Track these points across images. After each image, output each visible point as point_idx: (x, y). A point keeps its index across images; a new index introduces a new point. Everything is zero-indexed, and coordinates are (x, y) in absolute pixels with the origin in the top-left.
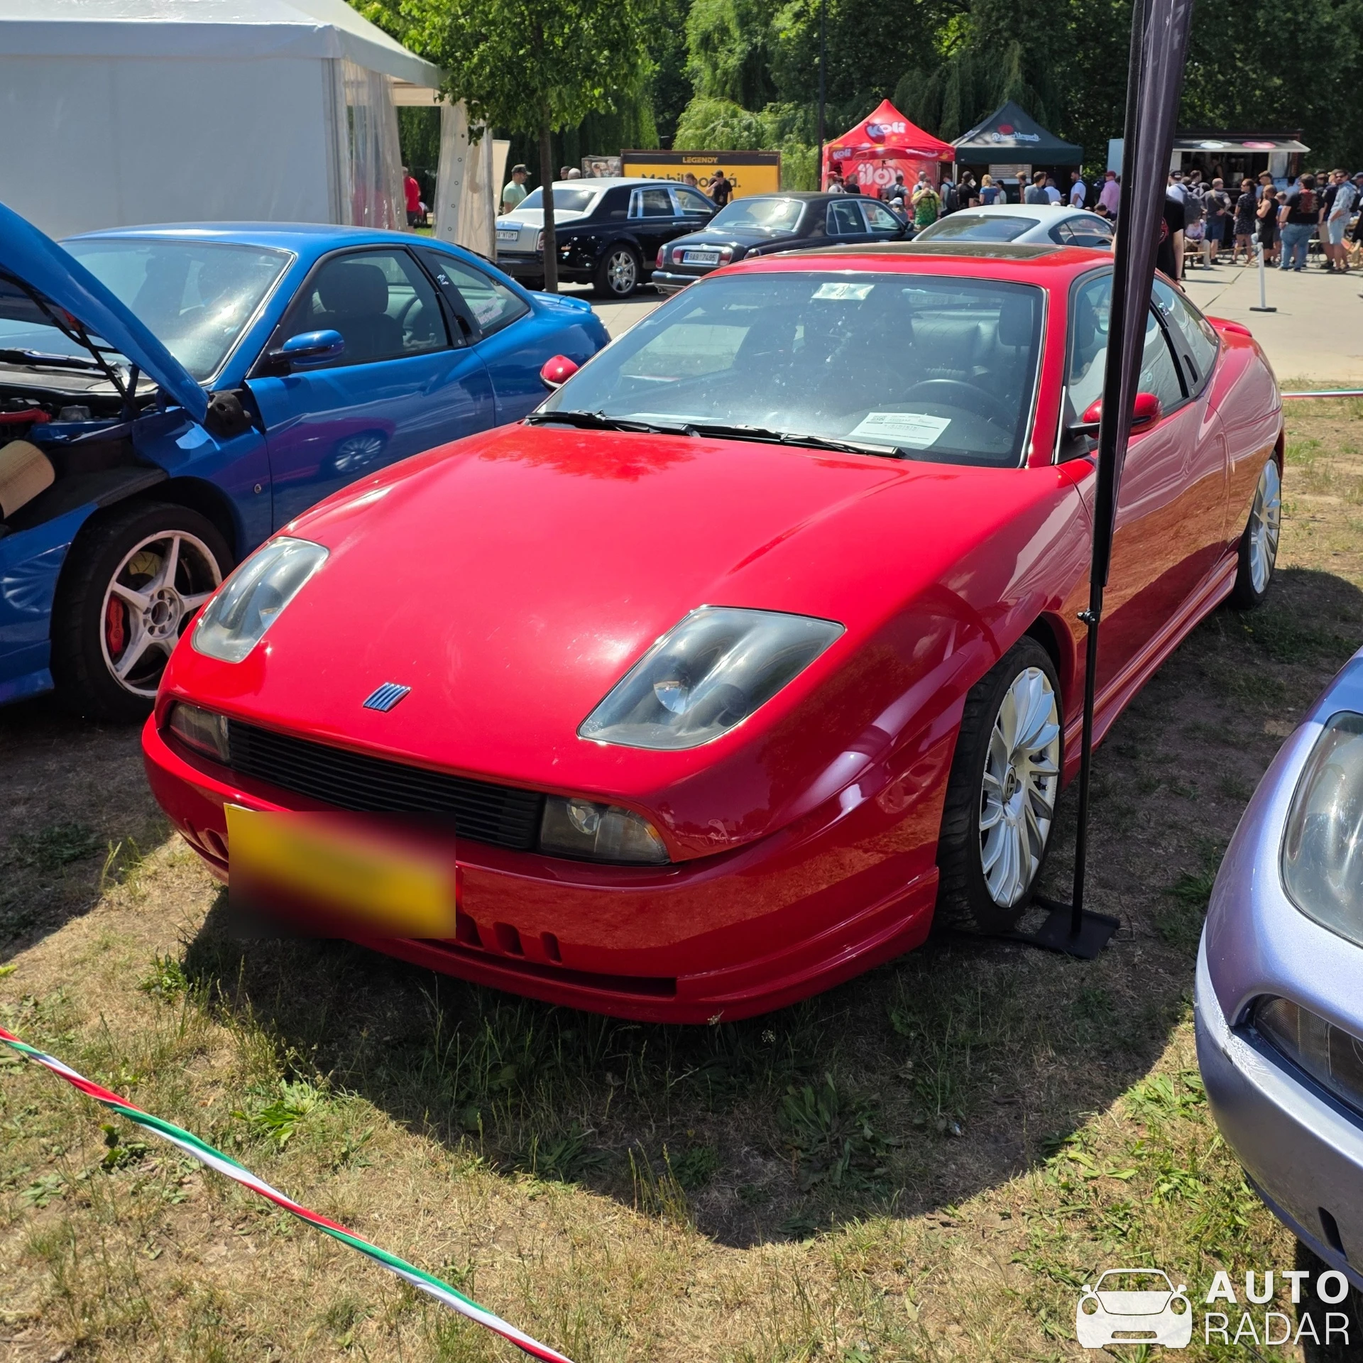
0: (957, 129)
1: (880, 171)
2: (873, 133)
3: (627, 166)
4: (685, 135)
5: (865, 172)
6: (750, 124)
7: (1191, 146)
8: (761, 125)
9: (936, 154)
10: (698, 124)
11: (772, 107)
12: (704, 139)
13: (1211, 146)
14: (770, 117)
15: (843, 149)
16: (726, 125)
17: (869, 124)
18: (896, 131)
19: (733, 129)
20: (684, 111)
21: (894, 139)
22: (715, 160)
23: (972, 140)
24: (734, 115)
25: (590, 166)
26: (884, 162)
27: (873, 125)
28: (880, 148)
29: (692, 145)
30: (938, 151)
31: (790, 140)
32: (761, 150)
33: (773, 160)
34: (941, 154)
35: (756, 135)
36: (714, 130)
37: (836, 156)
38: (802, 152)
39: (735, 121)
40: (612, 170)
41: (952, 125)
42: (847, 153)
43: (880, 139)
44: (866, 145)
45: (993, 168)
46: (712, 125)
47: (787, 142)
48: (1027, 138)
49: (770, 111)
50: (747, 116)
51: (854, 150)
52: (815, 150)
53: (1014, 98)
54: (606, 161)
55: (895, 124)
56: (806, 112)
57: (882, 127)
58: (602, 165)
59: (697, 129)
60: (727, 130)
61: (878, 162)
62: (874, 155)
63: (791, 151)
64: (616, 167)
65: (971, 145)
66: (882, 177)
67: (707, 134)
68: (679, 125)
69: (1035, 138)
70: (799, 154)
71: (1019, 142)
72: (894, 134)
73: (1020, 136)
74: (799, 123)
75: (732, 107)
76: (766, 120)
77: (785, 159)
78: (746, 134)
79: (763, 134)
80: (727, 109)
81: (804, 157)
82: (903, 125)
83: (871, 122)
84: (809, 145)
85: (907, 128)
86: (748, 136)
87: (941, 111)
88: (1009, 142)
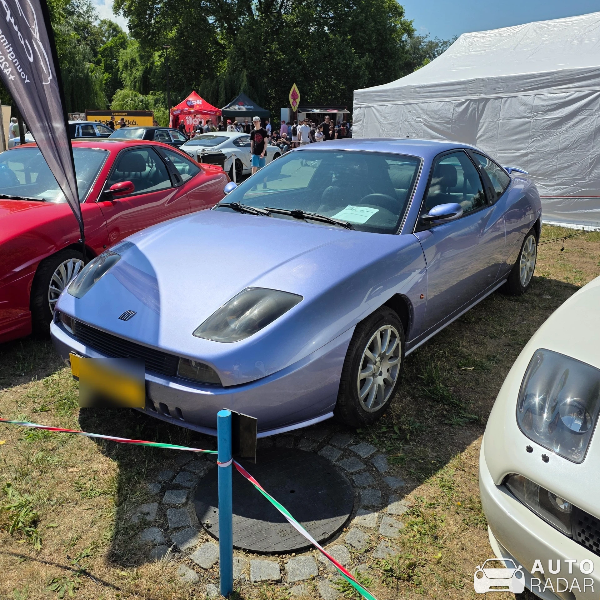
0: (224, 103)
1: (194, 120)
2: (189, 104)
3: (88, 117)
4: (115, 105)
5: (189, 120)
6: (143, 100)
7: (308, 111)
8: (148, 101)
9: (214, 113)
10: (120, 100)
11: (152, 93)
12: (123, 106)
13: (316, 111)
14: (151, 97)
15: (177, 110)
16: (132, 100)
17: (187, 100)
18: (198, 103)
19: (135, 102)
20: (115, 94)
21: (198, 106)
22: (126, 114)
23: (228, 107)
24: (136, 96)
25: (72, 117)
26: (195, 116)
27: (189, 101)
28: (192, 110)
29: (118, 108)
30: (215, 112)
31: (158, 106)
32: (147, 110)
33: (151, 114)
34: (216, 113)
35: (145, 104)
36: (127, 102)
37: (175, 113)
38: (163, 111)
39: (136, 98)
40: (82, 118)
41: (223, 101)
42: (179, 112)
43: (192, 106)
44: (186, 109)
45: (237, 118)
46: (126, 100)
47: (157, 107)
48: (249, 107)
49: (152, 95)
50: (141, 97)
51: (182, 111)
52: (168, 111)
53: (245, 92)
54: (79, 115)
55: (198, 101)
56: (164, 95)
57: (193, 102)
58: (77, 116)
59: (120, 101)
60: (133, 102)
61: (193, 115)
62: (190, 113)
63: (159, 111)
64: (83, 117)
65: (228, 110)
66: (196, 121)
67: (124, 104)
68: (113, 100)
69: (252, 107)
70: (162, 112)
71: (247, 109)
72: (197, 105)
73: (246, 107)
74: (162, 100)
75: (134, 93)
76: (150, 98)
77: (156, 114)
78: (141, 104)
79: (148, 103)
80: (132, 94)
81: (164, 113)
82: (201, 101)
83: (188, 100)
84: (166, 109)
85: (202, 102)
86: (142, 105)
87: (218, 96)
88: (244, 109)
